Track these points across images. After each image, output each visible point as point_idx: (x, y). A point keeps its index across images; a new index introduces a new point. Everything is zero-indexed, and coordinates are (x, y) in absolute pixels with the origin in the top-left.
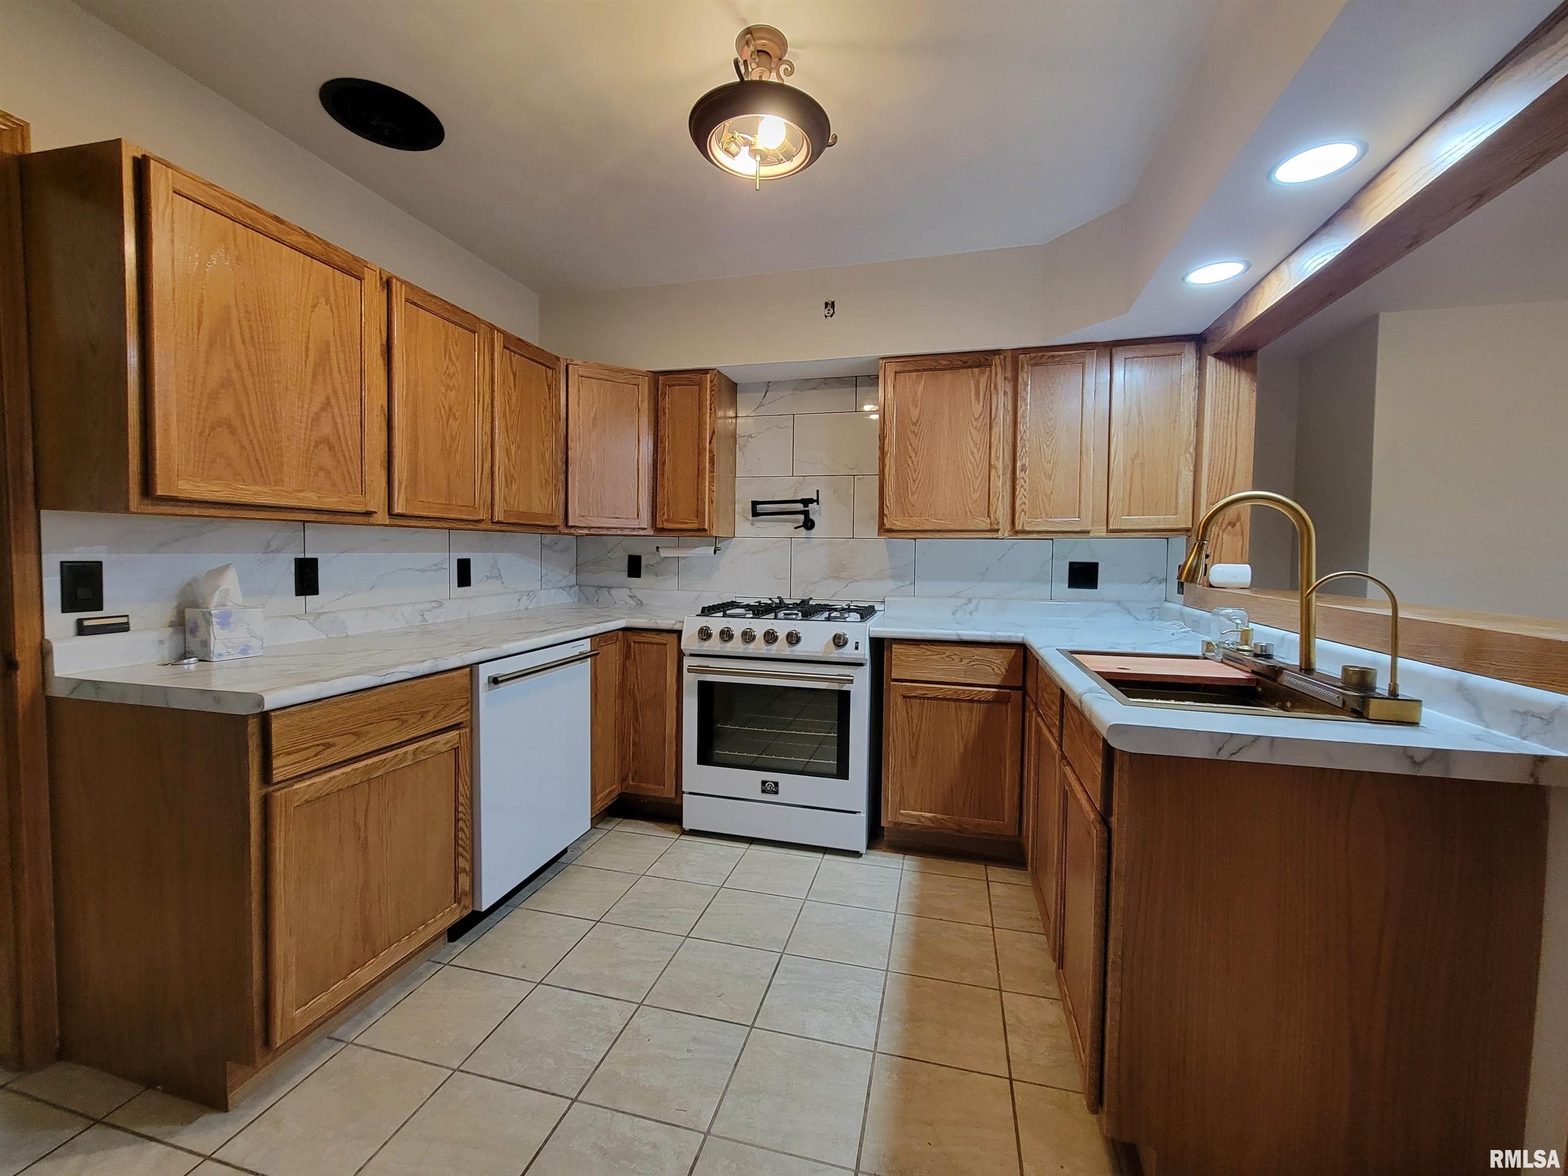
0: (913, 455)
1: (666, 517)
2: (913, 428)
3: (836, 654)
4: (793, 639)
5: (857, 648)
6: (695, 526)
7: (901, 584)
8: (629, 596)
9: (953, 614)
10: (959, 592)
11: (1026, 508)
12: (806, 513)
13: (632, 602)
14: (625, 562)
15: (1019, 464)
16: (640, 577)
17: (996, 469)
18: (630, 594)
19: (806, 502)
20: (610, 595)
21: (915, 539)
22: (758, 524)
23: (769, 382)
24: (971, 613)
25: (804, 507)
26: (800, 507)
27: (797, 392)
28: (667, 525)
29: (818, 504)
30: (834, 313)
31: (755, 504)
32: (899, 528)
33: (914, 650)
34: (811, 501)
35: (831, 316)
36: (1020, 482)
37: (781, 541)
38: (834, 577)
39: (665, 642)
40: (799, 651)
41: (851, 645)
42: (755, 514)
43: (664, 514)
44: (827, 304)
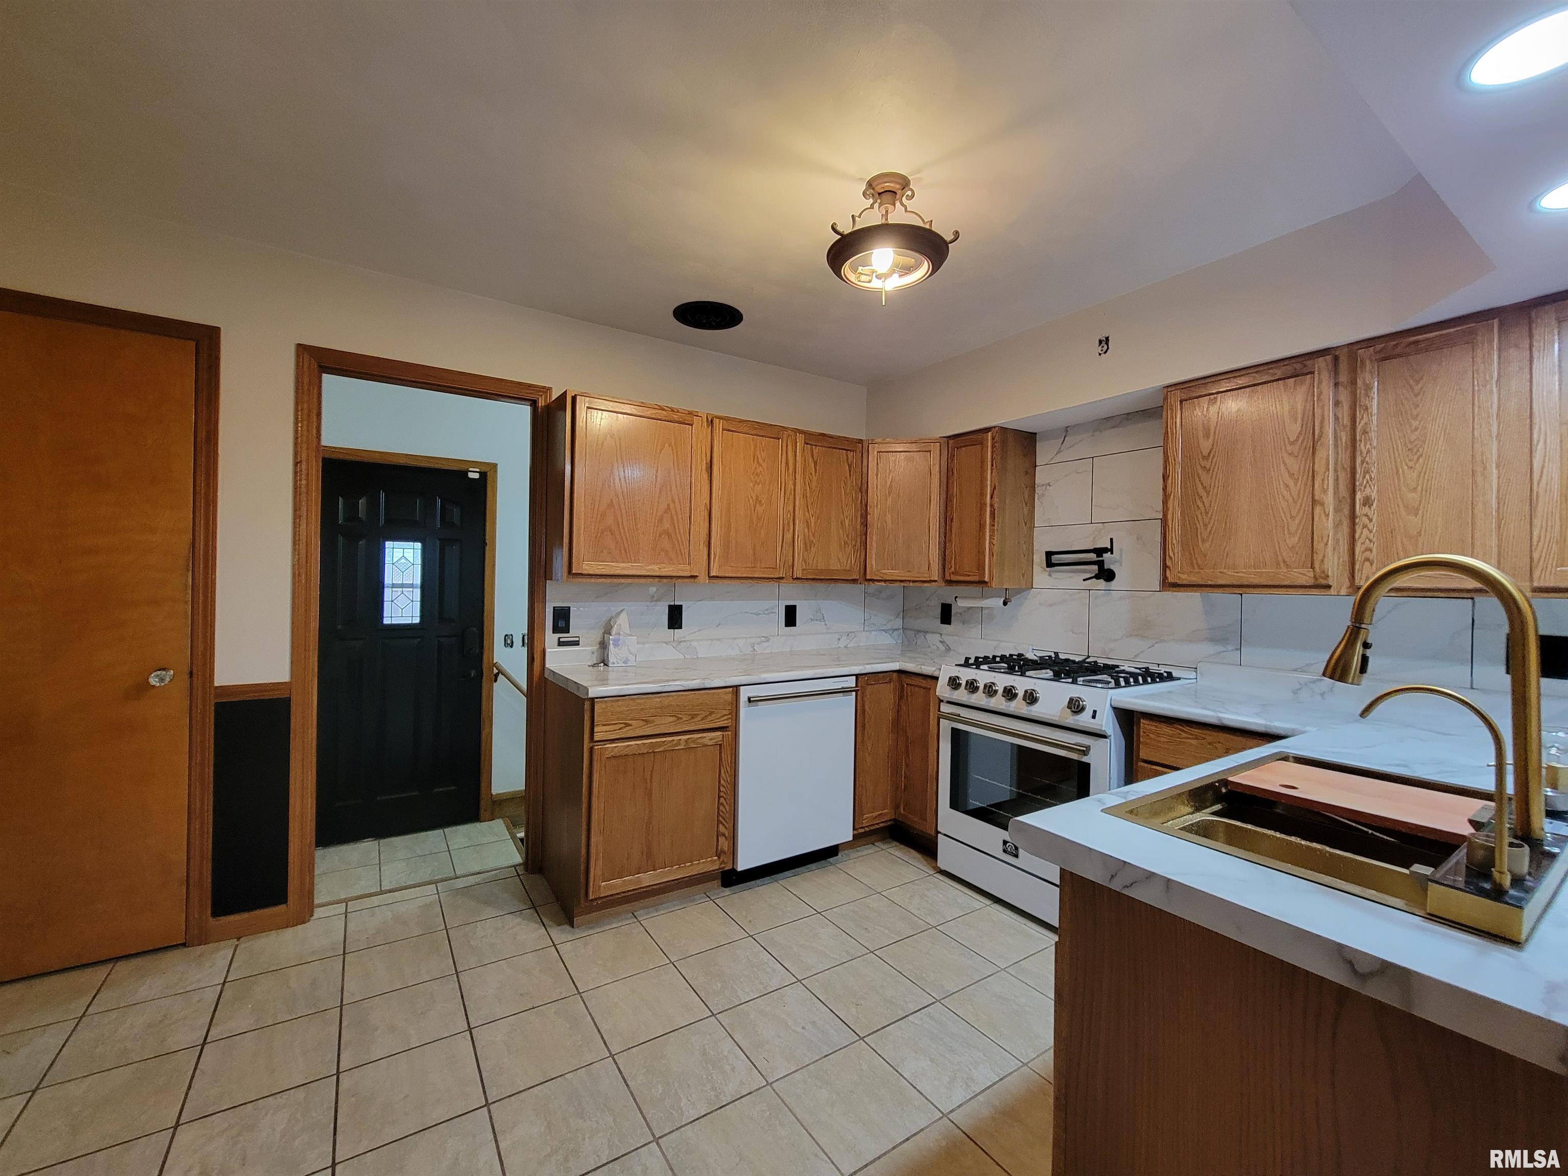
0: (1204, 494)
1: (953, 569)
2: (1204, 463)
3: (1071, 720)
4: (1031, 698)
5: (1094, 717)
6: (976, 578)
7: (1221, 648)
8: (940, 641)
9: (1295, 692)
10: (1308, 665)
11: (1373, 556)
12: (1100, 564)
13: (942, 647)
14: (938, 611)
15: (1359, 496)
16: (950, 624)
17: (1322, 504)
18: (941, 640)
19: (1100, 552)
20: (925, 638)
21: (1241, 594)
22: (1055, 575)
23: (1067, 427)
24: (1322, 694)
25: (1097, 557)
26: (1092, 556)
27: (1096, 433)
28: (954, 578)
29: (1112, 553)
30: (1108, 348)
31: (1049, 554)
32: (1185, 582)
34: (1105, 550)
35: (1105, 352)
36: (1361, 521)
37: (1079, 593)
38: (1136, 635)
39: (929, 687)
40: (1036, 711)
41: (1088, 713)
42: (1050, 564)
43: (951, 567)
44: (1100, 342)
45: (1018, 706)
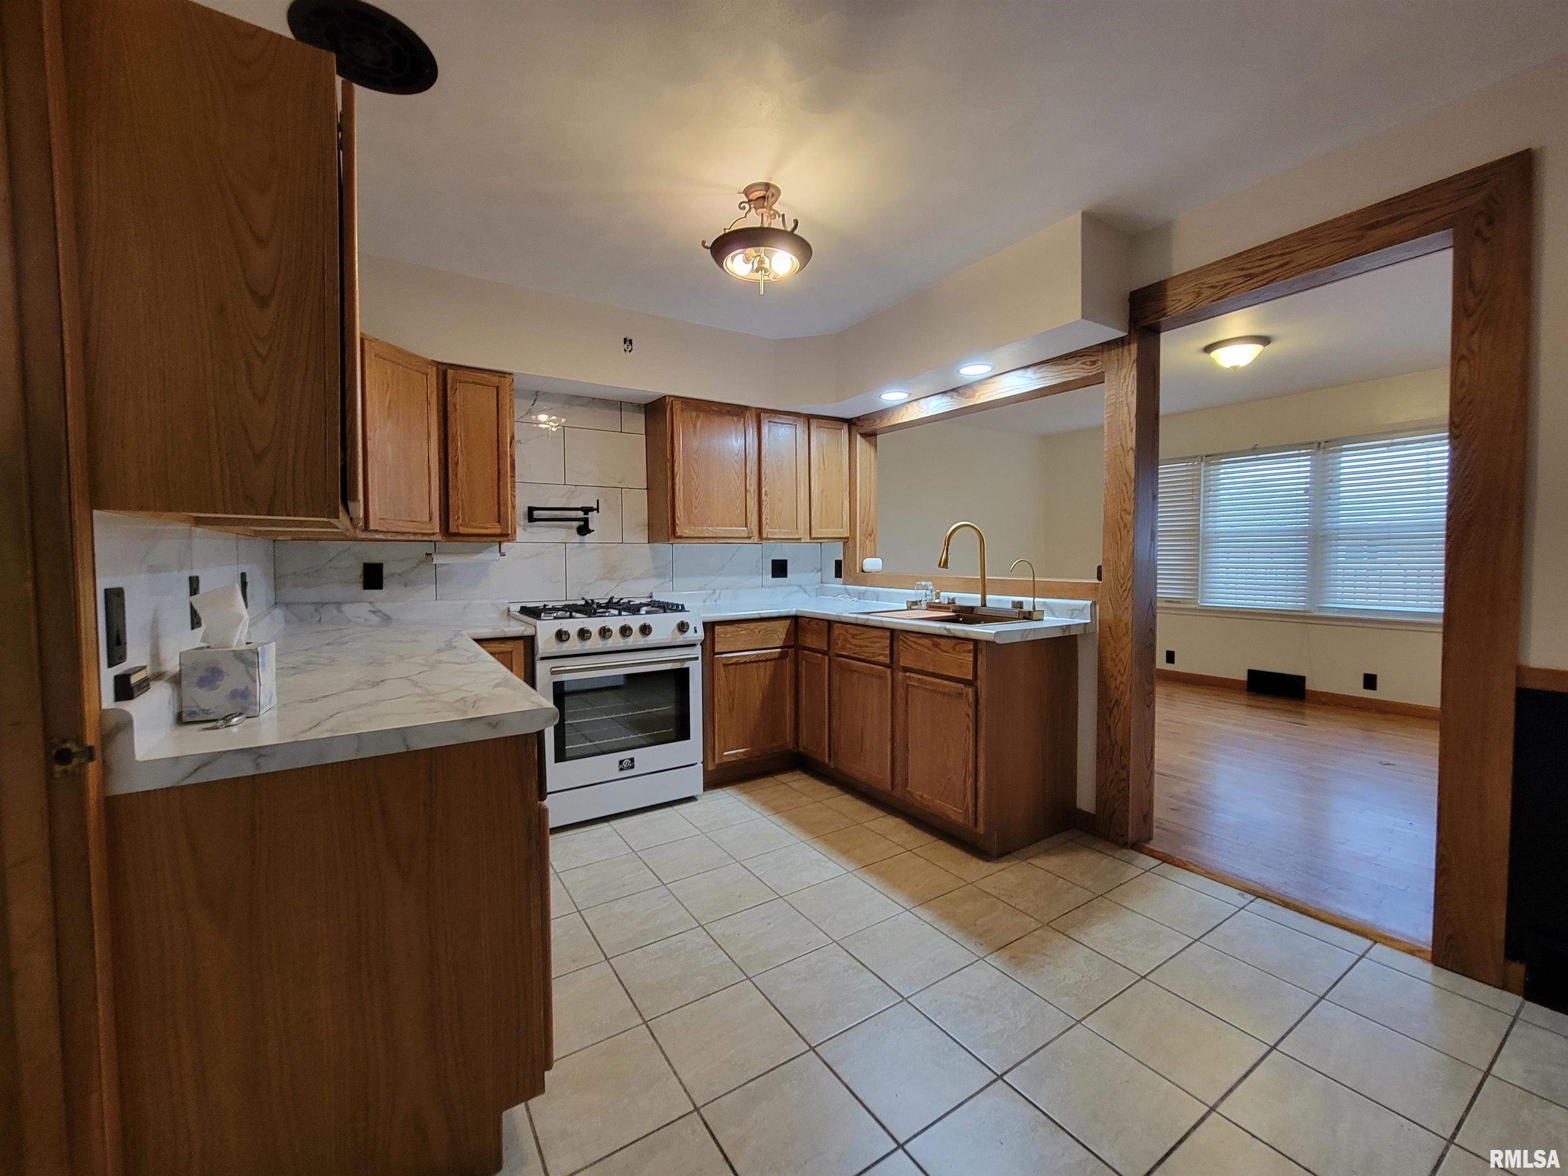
0: (695, 477)
1: (460, 521)
2: (694, 456)
3: (681, 639)
4: (645, 630)
5: (696, 632)
7: (662, 581)
8: (371, 611)
9: (704, 602)
10: (705, 585)
11: (768, 521)
12: (586, 521)
13: (374, 619)
14: (358, 572)
15: (763, 490)
16: (381, 588)
17: (750, 493)
18: (373, 609)
19: (586, 510)
21: (672, 544)
22: (529, 530)
23: (538, 392)
24: (716, 601)
25: (584, 514)
26: (580, 514)
27: (567, 406)
28: (463, 530)
29: (598, 512)
30: (632, 349)
31: (531, 510)
32: (687, 535)
33: (729, 628)
34: (592, 509)
35: (630, 351)
36: (764, 503)
37: (556, 546)
38: (607, 578)
39: (510, 650)
40: (653, 639)
41: (691, 629)
42: (531, 518)
43: (459, 517)
44: (625, 340)
45: (636, 640)
